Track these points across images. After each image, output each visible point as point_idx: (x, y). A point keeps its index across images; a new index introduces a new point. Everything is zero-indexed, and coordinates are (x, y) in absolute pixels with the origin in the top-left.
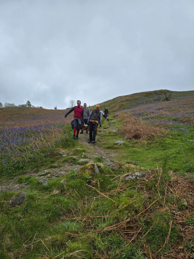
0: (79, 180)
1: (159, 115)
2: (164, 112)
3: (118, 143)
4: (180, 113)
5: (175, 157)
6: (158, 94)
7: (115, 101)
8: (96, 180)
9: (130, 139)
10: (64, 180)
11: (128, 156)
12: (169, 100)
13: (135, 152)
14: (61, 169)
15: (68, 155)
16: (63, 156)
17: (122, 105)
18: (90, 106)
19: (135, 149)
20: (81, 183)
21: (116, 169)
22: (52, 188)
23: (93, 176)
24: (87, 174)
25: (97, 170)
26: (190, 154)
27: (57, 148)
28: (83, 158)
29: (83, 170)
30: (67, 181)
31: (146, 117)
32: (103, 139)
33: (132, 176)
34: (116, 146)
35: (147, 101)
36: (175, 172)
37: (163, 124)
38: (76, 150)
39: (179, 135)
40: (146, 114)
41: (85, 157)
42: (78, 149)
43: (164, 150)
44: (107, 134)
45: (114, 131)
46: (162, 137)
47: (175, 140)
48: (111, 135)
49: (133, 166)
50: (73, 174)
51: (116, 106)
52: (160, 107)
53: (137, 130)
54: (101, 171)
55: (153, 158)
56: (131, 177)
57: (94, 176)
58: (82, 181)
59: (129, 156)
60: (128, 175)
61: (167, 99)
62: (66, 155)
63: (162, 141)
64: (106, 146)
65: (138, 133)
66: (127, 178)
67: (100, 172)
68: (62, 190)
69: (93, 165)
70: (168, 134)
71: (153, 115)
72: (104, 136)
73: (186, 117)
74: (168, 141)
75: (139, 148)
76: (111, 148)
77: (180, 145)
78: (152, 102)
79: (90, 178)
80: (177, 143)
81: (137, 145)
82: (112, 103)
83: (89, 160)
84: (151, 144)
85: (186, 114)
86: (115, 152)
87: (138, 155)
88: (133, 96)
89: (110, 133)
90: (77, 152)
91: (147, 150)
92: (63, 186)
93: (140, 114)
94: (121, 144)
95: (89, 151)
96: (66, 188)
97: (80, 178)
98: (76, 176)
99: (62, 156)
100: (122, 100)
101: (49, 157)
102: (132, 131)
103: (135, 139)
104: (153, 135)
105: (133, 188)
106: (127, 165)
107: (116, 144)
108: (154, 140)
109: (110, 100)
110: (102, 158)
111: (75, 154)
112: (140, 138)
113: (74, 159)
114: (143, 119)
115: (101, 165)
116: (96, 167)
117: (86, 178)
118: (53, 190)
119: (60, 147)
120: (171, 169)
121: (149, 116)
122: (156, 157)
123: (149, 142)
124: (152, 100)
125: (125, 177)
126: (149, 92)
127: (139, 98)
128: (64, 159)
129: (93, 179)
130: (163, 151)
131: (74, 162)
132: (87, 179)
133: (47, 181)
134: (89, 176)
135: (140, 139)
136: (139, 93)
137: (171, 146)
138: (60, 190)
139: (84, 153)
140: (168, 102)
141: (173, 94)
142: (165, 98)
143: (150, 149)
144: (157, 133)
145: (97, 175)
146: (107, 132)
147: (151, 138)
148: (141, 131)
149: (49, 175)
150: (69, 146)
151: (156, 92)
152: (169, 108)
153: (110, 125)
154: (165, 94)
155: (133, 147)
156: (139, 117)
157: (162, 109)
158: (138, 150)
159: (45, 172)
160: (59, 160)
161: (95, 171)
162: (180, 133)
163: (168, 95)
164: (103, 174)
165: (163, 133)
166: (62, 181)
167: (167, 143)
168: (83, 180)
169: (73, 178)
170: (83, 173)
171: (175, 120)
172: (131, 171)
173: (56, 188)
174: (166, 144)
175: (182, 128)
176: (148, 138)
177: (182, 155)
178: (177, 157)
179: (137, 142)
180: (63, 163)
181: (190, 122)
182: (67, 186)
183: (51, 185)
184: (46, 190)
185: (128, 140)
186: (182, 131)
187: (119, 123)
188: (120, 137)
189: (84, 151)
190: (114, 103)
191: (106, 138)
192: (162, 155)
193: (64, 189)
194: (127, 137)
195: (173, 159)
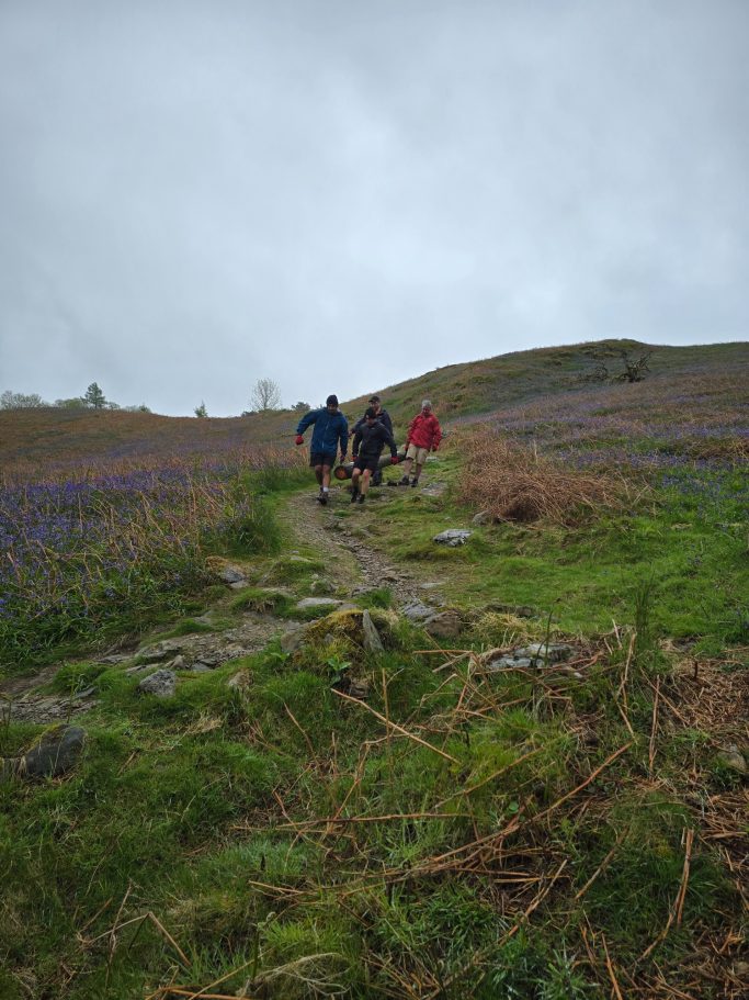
0: (302, 674)
1: (606, 433)
2: (624, 424)
3: (450, 539)
4: (685, 425)
5: (680, 587)
6: (596, 357)
7: (430, 384)
8: (369, 678)
9: (497, 522)
10: (241, 677)
11: (490, 585)
12: (638, 380)
13: (516, 571)
14: (229, 636)
15: (254, 582)
16: (234, 585)
17: (459, 399)
19: (517, 558)
20: (311, 686)
21: (448, 632)
22: (192, 708)
23: (356, 662)
24: (334, 654)
25: (373, 639)
26: (737, 575)
27: (211, 558)
28: (315, 594)
29: (318, 636)
30: (253, 680)
31: (556, 441)
32: (388, 522)
33: (516, 658)
34: (442, 550)
35: (554, 384)
36: (683, 643)
37: (625, 466)
38: (287, 564)
39: (688, 507)
40: (554, 433)
41: (322, 591)
42: (293, 558)
43: (633, 561)
44: (405, 506)
45: (431, 493)
46: (624, 511)
47: (673, 523)
48: (420, 510)
49: (515, 621)
50: (274, 654)
52: (607, 405)
53: (524, 489)
54: (390, 641)
55: (591, 594)
56: (510, 662)
57: (360, 662)
58: (316, 680)
59: (497, 585)
60: (497, 656)
61: (632, 376)
62: (247, 584)
63: (624, 529)
64: (403, 549)
65: (528, 499)
66: (496, 666)
67: (383, 643)
68: (232, 716)
69: (358, 618)
70: (643, 502)
71: (578, 435)
72: (392, 513)
73: (712, 440)
74: (648, 529)
75: (530, 555)
76: (421, 556)
77: (693, 541)
78: (575, 387)
79: (347, 669)
80: (684, 534)
81: (524, 543)
82: (419, 393)
83: (336, 602)
84: (578, 540)
85: (711, 427)
86: (438, 573)
87: (531, 581)
88: (501, 364)
89: (417, 501)
90: (288, 573)
91: (563, 563)
92: (237, 701)
93: (531, 433)
94: (460, 543)
95: (337, 567)
96: (249, 710)
97: (304, 668)
98: (290, 659)
99: (228, 586)
100: (459, 378)
101: (180, 593)
102: (504, 492)
103: (515, 522)
104: (587, 507)
105: (523, 703)
106: (491, 618)
107: (443, 542)
108: (590, 526)
111: (280, 581)
112: (534, 518)
113: (279, 599)
114: (546, 449)
115: (391, 617)
116: (367, 623)
117: (328, 670)
118: (198, 717)
119: (221, 555)
121: (565, 438)
122: (604, 588)
123: (573, 532)
124: (574, 379)
125: (489, 663)
127: (522, 372)
128: (236, 599)
129: (356, 671)
130: (629, 565)
131: (277, 608)
132: (333, 673)
133: (172, 682)
134: (341, 662)
135: (538, 522)
137: (659, 547)
138: (226, 714)
139: (316, 576)
140: (636, 386)
141: (656, 357)
142: (625, 371)
143: (579, 558)
144: (602, 500)
145: (373, 655)
146: (406, 498)
147: (577, 517)
148: (538, 490)
149: (179, 659)
150: (256, 549)
151: (588, 350)
152: (642, 406)
155: (509, 552)
156: (528, 442)
157: (612, 412)
158: (529, 561)
159: (161, 649)
160: (220, 602)
161: (365, 643)
162: (690, 499)
163: (634, 360)
164: (396, 654)
165: (624, 498)
166: (233, 682)
167: (644, 534)
168: (318, 675)
169: (276, 667)
170: (318, 651)
171: (667, 451)
172: (507, 640)
173: (208, 708)
174: (640, 538)
175: (697, 481)
176: (569, 516)
177: (705, 581)
178: (685, 588)
179: (523, 534)
180: (234, 613)
181: (729, 459)
182: (251, 700)
183: (187, 695)
184: (170, 717)
185: (490, 527)
186: (698, 490)
187: (448, 467)
188: (456, 517)
189: (317, 569)
190: (429, 389)
191: (401, 521)
192: (624, 581)
193: (242, 712)
194: (483, 515)
195: (669, 594)
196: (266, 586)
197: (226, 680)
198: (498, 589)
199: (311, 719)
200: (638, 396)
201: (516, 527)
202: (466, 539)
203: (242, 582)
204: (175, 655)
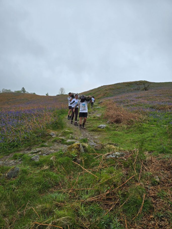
0: (66, 157)
1: (138, 103)
2: (143, 101)
3: (101, 127)
4: (157, 101)
5: (151, 140)
6: (137, 84)
7: (99, 89)
8: (81, 158)
9: (112, 123)
10: (53, 158)
11: (109, 138)
12: (147, 90)
13: (116, 135)
14: (51, 148)
15: (57, 136)
16: (53, 136)
17: (106, 93)
19: (116, 132)
21: (99, 149)
22: (42, 164)
24: (74, 153)
25: (82, 150)
26: (164, 137)
27: (48, 130)
28: (70, 139)
29: (70, 149)
30: (56, 158)
31: (127, 104)
33: (112, 155)
34: (99, 129)
35: (128, 90)
36: (150, 153)
37: (142, 111)
38: (65, 132)
39: (155, 121)
40: (127, 102)
41: (72, 138)
42: (66, 130)
43: (142, 133)
44: (92, 118)
45: (98, 116)
46: (140, 122)
47: (151, 125)
48: (95, 119)
49: (113, 147)
50: (61, 153)
51: (100, 94)
52: (140, 96)
53: (119, 116)
54: (86, 150)
55: (131, 141)
57: (79, 155)
58: (69, 159)
59: (111, 138)
60: (109, 155)
61: (146, 89)
62: (56, 136)
63: (140, 126)
64: (91, 129)
65: (119, 118)
66: (108, 157)
67: (84, 151)
68: (51, 166)
69: (79, 145)
70: (145, 120)
71: (132, 103)
72: (89, 120)
73: (162, 105)
74: (145, 126)
75: (119, 131)
76: (95, 130)
77: (155, 129)
78: (133, 91)
80: (153, 127)
81: (118, 128)
82: (97, 92)
83: (75, 141)
84: (130, 128)
85: (162, 102)
86: (98, 134)
87: (119, 137)
88: (116, 85)
89: (95, 117)
90: (65, 134)
91: (126, 133)
92: (52, 163)
93: (122, 102)
94: (104, 128)
95: (76, 133)
96: (55, 165)
97: (67, 156)
98: (64, 154)
99: (51, 136)
100: (106, 89)
101: (41, 138)
102: (114, 116)
103: (116, 123)
104: (132, 120)
105: (113, 165)
106: (108, 146)
107: (100, 127)
108: (133, 125)
109: (95, 89)
110: (87, 139)
111: (63, 135)
112: (121, 122)
113: (62, 140)
114: (124, 106)
115: (86, 145)
116: (81, 146)
118: (44, 166)
119: (50, 129)
120: (146, 150)
121: (129, 103)
122: (134, 139)
123: (129, 126)
124: (132, 89)
126: (130, 82)
127: (121, 88)
128: (53, 140)
129: (78, 157)
130: (140, 134)
131: (62, 142)
132: (73, 157)
133: (38, 158)
134: (75, 155)
135: (121, 124)
136: (122, 83)
137: (147, 130)
139: (71, 134)
140: (147, 91)
141: (151, 85)
142: (144, 88)
143: (130, 132)
144: (136, 119)
145: (82, 153)
146: (92, 117)
147: (130, 123)
148: (121, 116)
149: (40, 153)
150: (58, 128)
151: (136, 83)
152: (147, 96)
153: (95, 111)
154: (144, 84)
155: (114, 130)
156: (121, 104)
157: (140, 97)
158: (119, 133)
159: (36, 150)
160: (49, 140)
161: (80, 151)
162: (156, 119)
163: (146, 85)
164: (87, 153)
165: (141, 119)
166: (51, 158)
168: (70, 157)
169: (61, 155)
170: (70, 152)
171: (152, 108)
172: (111, 151)
173: (46, 164)
174: (143, 128)
175: (158, 115)
176: (128, 122)
177: (157, 139)
179: (118, 126)
180: (53, 143)
181: (165, 110)
182: (55, 163)
183: (42, 161)
187: (103, 109)
188: (103, 121)
189: (71, 133)
190: (99, 91)
191: (91, 122)
192: (139, 138)
193: (53, 165)
194: (109, 121)
195: (149, 141)
196: (60, 137)
200: (147, 94)
201: (116, 124)
202: (105, 127)
203: (55, 135)
204: (39, 152)
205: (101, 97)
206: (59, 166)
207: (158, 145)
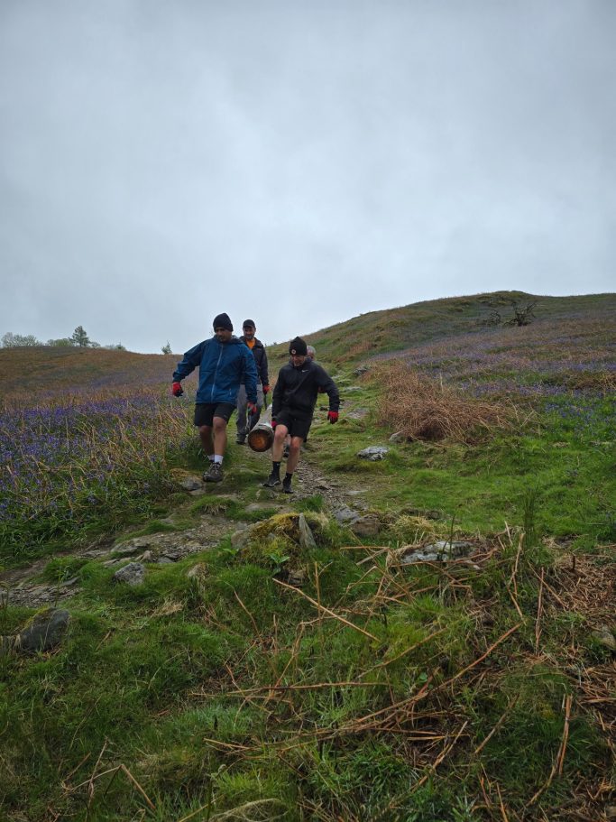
0: (249, 566)
1: (499, 367)
2: (515, 360)
3: (371, 454)
4: (564, 361)
5: (560, 495)
6: (491, 305)
7: (355, 327)
8: (304, 569)
9: (410, 440)
10: (198, 569)
11: (404, 493)
12: (526, 324)
13: (426, 481)
14: (188, 534)
15: (209, 490)
16: (193, 493)
17: (379, 339)
18: (275, 344)
19: (425, 471)
20: (256, 576)
21: (369, 531)
22: (158, 595)
23: (294, 556)
24: (275, 550)
25: (307, 537)
26: (607, 485)
27: (175, 470)
28: (260, 500)
29: (262, 534)
30: (209, 572)
31: (458, 374)
32: (320, 441)
33: (426, 553)
34: (364, 463)
35: (456, 327)
36: (563, 541)
37: (515, 395)
38: (237, 475)
39: (566, 428)
40: (457, 367)
41: (266, 498)
42: (242, 471)
43: (522, 473)
45: (356, 417)
46: (514, 431)
47: (555, 442)
48: (347, 430)
49: (424, 522)
50: (227, 550)
51: (359, 343)
52: (500, 345)
53: (432, 413)
54: (321, 539)
55: (487, 500)
56: (421, 556)
57: (297, 556)
58: (260, 571)
59: (409, 493)
60: (410, 552)
61: (520, 321)
62: (204, 492)
63: (514, 446)
64: (333, 463)
65: (435, 421)
66: (408, 560)
67: (316, 541)
68: (191, 601)
69: (295, 520)
70: (530, 424)
71: (477, 369)
72: (324, 433)
73: (586, 372)
74: (534, 447)
75: (437, 468)
76: (348, 469)
77: (571, 456)
78: (474, 329)
79: (286, 562)
80: (563, 451)
81: (432, 458)
82: (346, 334)
83: (278, 506)
84: (477, 455)
85: (586, 363)
86: (362, 482)
87: (438, 489)
88: (413, 311)
89: (345, 422)
91: (464, 474)
92: (195, 589)
93: (438, 367)
94: (379, 458)
96: (205, 596)
97: (250, 561)
98: (239, 554)
99: (189, 494)
100: (378, 323)
101: (148, 499)
102: (415, 415)
103: (424, 440)
104: (484, 428)
105: (431, 591)
106: (405, 520)
107: (365, 457)
108: (486, 444)
109: (339, 325)
111: (231, 489)
112: (441, 437)
113: (230, 504)
114: (450, 381)
115: (322, 518)
116: (303, 524)
117: (271, 563)
118: (163, 602)
119: (183, 467)
120: (548, 531)
121: (466, 371)
122: (498, 495)
123: (472, 448)
124: (473, 323)
125: (403, 558)
127: (430, 318)
128: (195, 504)
129: (294, 564)
130: (518, 476)
131: (229, 512)
132: (274, 565)
133: (141, 572)
134: (281, 556)
135: (443, 441)
136: (433, 302)
137: (542, 461)
138: (186, 600)
140: (524, 329)
141: (540, 305)
142: (514, 317)
143: (477, 470)
144: (496, 422)
145: (307, 550)
147: (475, 437)
148: (444, 414)
149: (147, 554)
151: (484, 300)
152: (529, 346)
154: (514, 304)
155: (419, 465)
156: (435, 376)
157: (504, 350)
158: (437, 474)
159: (133, 545)
160: (182, 506)
161: (301, 540)
162: (568, 422)
163: (522, 308)
165: (514, 421)
166: (192, 573)
167: (531, 451)
168: (262, 567)
169: (228, 561)
170: (262, 547)
171: (549, 382)
172: (418, 538)
173: (171, 595)
174: (527, 454)
175: (574, 407)
176: (469, 436)
177: (581, 490)
178: (564, 495)
179: (431, 450)
180: (193, 516)
181: (600, 389)
182: (207, 588)
183: (154, 583)
184: (140, 602)
185: (404, 445)
186: (575, 414)
187: (370, 395)
188: (375, 436)
190: (354, 331)
191: (331, 440)
192: (515, 490)
193: (199, 598)
194: (398, 435)
195: (552, 500)
196: (220, 493)
197: (186, 571)
198: (410, 496)
199: (256, 604)
200: (526, 337)
201: (425, 444)
202: (384, 455)
203: (200, 490)
204: (145, 551)
205: (362, 354)
206: (221, 600)
207: (589, 513)
